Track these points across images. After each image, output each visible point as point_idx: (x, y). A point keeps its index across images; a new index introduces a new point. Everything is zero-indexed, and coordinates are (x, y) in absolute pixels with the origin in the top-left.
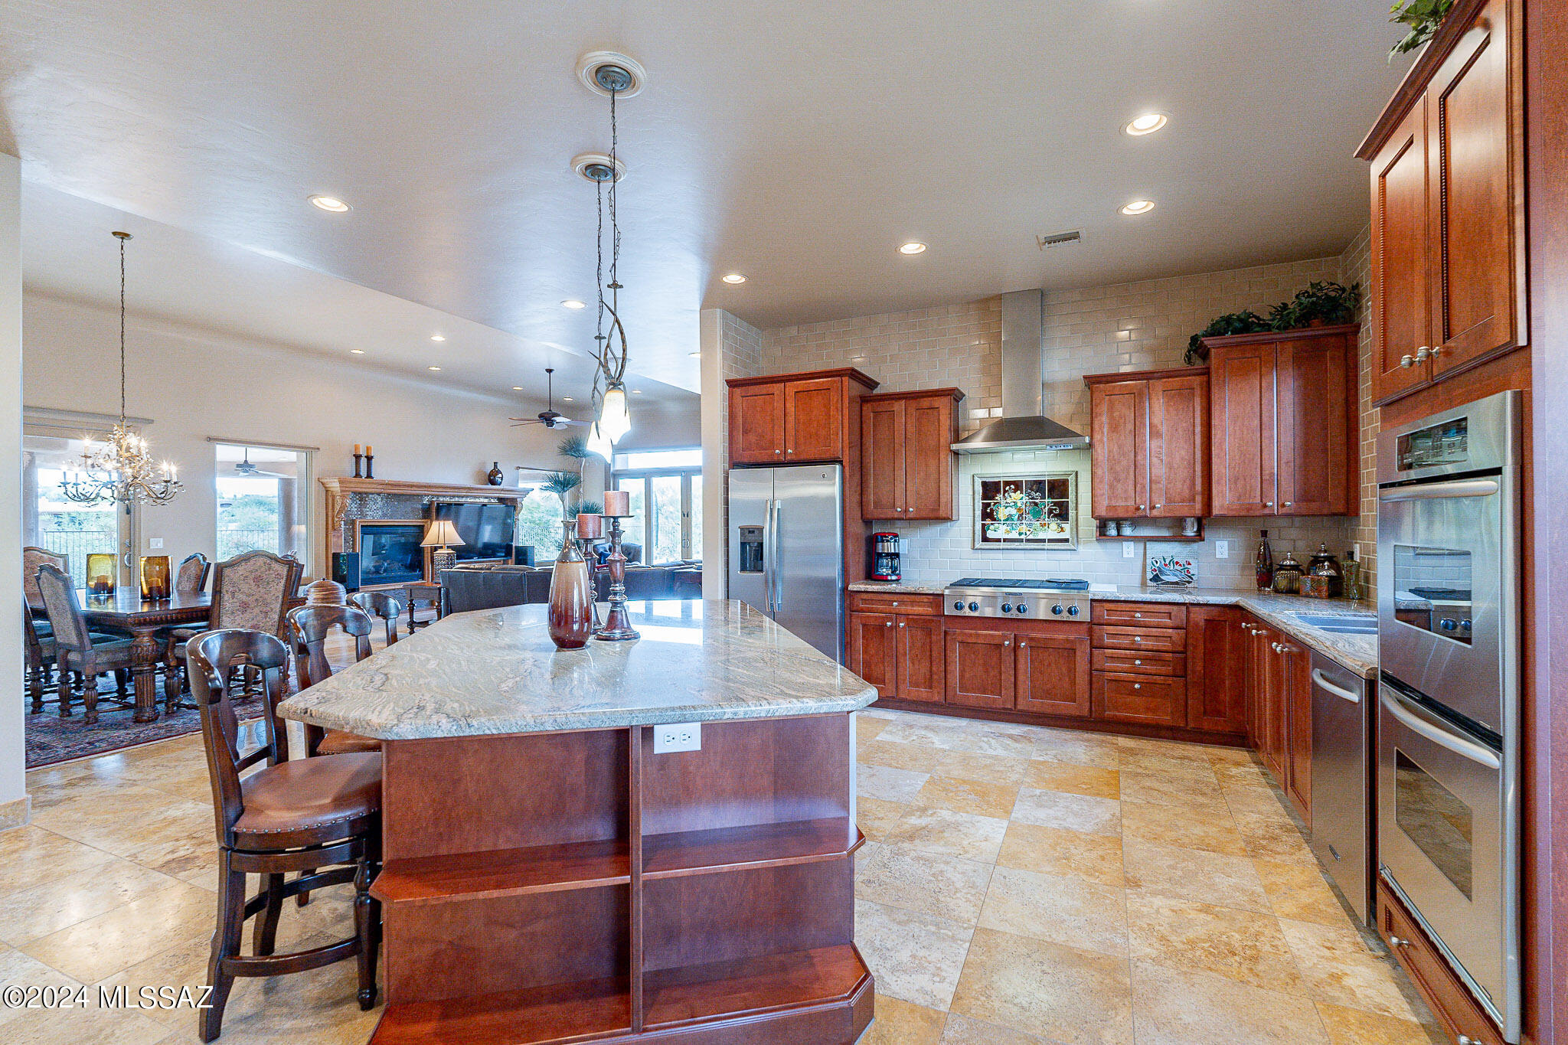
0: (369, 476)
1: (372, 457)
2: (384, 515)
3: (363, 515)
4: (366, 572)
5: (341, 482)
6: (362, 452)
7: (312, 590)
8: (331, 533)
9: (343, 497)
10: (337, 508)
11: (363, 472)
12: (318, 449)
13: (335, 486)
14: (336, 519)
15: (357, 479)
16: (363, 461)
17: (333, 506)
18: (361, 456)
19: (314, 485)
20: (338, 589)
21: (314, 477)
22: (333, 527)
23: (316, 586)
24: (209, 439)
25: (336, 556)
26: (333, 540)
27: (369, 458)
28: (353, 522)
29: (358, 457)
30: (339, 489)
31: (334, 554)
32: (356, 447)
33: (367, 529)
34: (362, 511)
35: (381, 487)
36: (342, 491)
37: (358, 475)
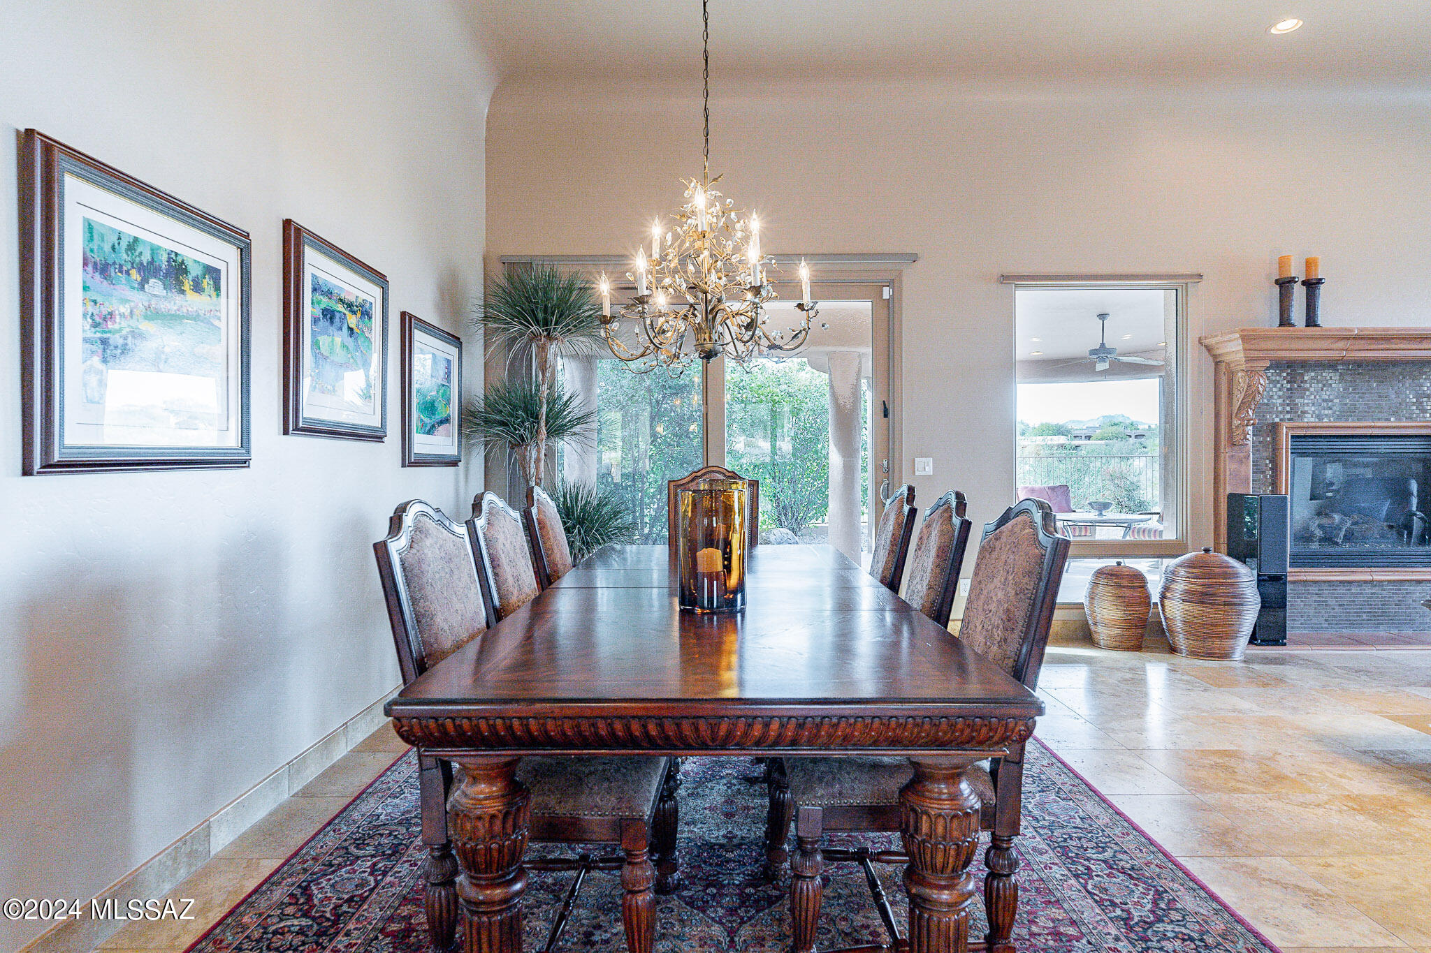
0: (1311, 321)
1: (1319, 281)
2: (1343, 415)
3: (1295, 412)
4: (1304, 537)
5: (1246, 338)
6: (1297, 271)
7: (1182, 572)
8: (1226, 452)
9: (1250, 372)
10: (1239, 397)
11: (1298, 313)
12: (1200, 276)
13: (1233, 350)
14: (1236, 422)
15: (1286, 330)
16: (1299, 292)
17: (1230, 394)
18: (1292, 280)
19: (1192, 350)
20: (1236, 575)
21: (1192, 337)
22: (1231, 436)
23: (1190, 565)
24: (1005, 279)
25: (1236, 501)
26: (1229, 466)
27: (1312, 285)
28: (1274, 429)
29: (1284, 284)
30: (1241, 355)
31: (1231, 497)
32: (1283, 263)
33: (1305, 443)
34: (1293, 405)
35: (1341, 345)
36: (1249, 360)
37: (1285, 321)
